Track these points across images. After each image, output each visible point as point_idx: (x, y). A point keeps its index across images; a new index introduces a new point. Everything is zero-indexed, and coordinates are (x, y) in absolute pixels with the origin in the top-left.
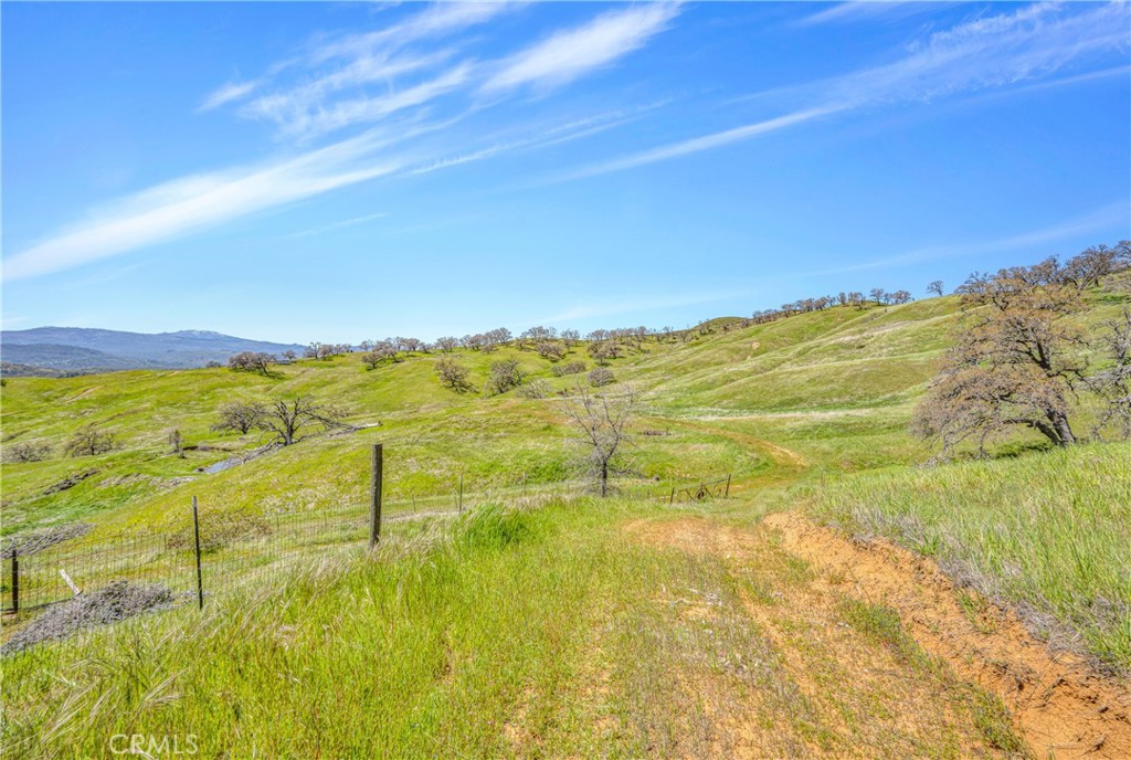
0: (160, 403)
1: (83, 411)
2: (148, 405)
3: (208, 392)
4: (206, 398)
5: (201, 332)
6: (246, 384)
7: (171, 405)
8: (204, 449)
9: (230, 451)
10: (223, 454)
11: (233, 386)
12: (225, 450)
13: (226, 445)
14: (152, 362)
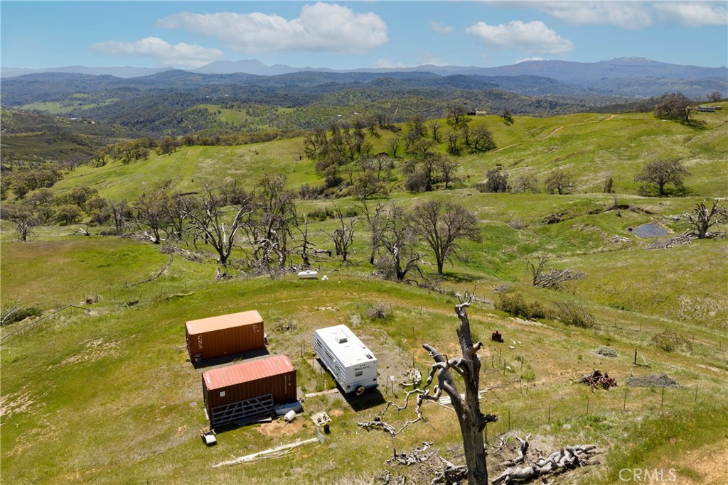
0: (600, 147)
1: (552, 147)
2: (591, 148)
3: (635, 139)
4: (633, 145)
5: (631, 59)
6: (668, 132)
7: (607, 149)
8: (633, 210)
9: (651, 213)
10: (645, 217)
11: (656, 134)
12: (647, 212)
13: (648, 208)
14: (590, 89)
